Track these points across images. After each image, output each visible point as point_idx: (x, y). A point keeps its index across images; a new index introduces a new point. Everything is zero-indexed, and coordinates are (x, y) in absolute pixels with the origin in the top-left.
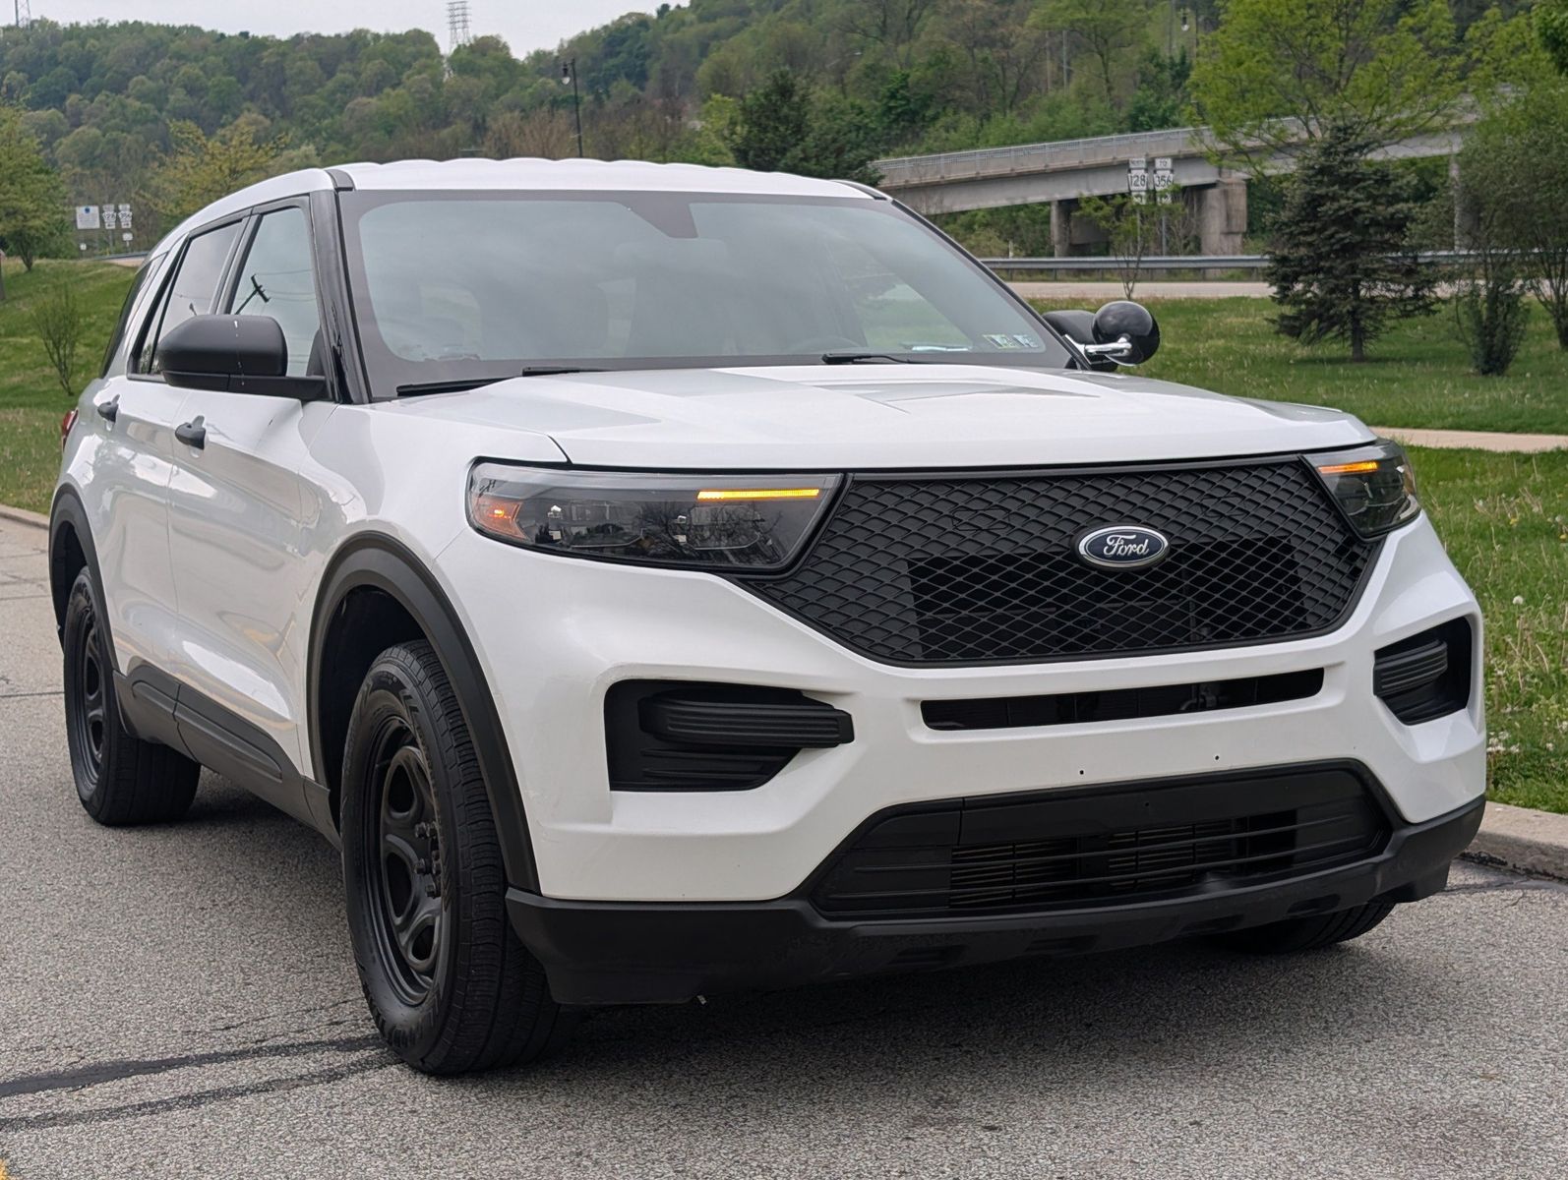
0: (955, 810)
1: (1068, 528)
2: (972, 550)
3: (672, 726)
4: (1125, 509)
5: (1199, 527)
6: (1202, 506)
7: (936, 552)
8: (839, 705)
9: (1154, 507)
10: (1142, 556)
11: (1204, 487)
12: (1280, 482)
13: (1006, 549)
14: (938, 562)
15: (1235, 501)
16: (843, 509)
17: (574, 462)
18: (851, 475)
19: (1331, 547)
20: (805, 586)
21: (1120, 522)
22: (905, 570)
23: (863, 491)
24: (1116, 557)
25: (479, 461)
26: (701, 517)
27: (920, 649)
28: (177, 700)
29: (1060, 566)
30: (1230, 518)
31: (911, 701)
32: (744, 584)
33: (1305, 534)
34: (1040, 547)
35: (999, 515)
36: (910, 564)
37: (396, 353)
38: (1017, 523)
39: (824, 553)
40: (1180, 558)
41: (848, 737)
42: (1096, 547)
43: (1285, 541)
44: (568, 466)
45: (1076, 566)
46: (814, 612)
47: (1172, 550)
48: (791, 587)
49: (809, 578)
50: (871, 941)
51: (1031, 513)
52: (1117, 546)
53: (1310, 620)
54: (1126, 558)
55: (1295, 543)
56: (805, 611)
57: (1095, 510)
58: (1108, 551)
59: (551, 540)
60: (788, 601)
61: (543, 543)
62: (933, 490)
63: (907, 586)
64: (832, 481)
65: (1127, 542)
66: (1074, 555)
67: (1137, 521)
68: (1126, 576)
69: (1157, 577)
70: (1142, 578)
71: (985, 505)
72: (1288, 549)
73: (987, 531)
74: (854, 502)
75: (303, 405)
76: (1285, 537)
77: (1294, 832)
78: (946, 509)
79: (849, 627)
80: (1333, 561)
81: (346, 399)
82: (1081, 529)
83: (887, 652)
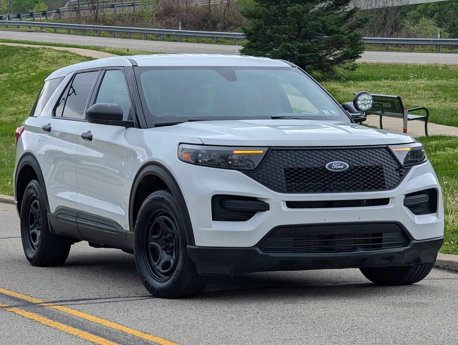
0: (293, 227)
1: (324, 162)
2: (299, 166)
3: (227, 205)
4: (338, 157)
5: (358, 162)
6: (359, 157)
7: (291, 166)
8: (266, 201)
9: (346, 157)
10: (342, 169)
11: (360, 153)
12: (381, 152)
13: (308, 166)
14: (291, 169)
15: (368, 156)
16: (268, 156)
17: (205, 144)
18: (271, 148)
19: (394, 169)
20: (259, 174)
21: (337, 161)
22: (283, 170)
23: (274, 152)
24: (335, 169)
25: (181, 143)
26: (234, 157)
27: (286, 189)
28: (77, 217)
29: (321, 171)
30: (366, 160)
31: (283, 201)
32: (245, 173)
33: (387, 165)
34: (316, 166)
35: (306, 158)
36: (284, 169)
37: (153, 114)
38: (311, 160)
39: (264, 166)
40: (352, 170)
41: (268, 209)
42: (330, 166)
43: (381, 167)
44: (203, 145)
45: (325, 171)
46: (261, 180)
47: (349, 168)
48: (256, 174)
49: (260, 172)
50: (273, 258)
51: (315, 158)
52: (336, 166)
53: (387, 186)
54: (338, 169)
55: (384, 167)
56: (259, 180)
57: (331, 158)
58: (333, 167)
59: (199, 162)
60: (255, 177)
61: (197, 163)
62: (291, 152)
63: (283, 174)
64: (266, 149)
65: (338, 165)
66: (325, 168)
67: (341, 161)
68: (338, 173)
69: (346, 174)
70: (342, 174)
71: (303, 156)
72: (382, 169)
73: (304, 162)
74: (271, 154)
75: (126, 129)
76: (381, 166)
77: (382, 239)
78: (293, 156)
79: (270, 184)
80: (394, 172)
81: (140, 127)
82: (327, 162)
83: (278, 190)
